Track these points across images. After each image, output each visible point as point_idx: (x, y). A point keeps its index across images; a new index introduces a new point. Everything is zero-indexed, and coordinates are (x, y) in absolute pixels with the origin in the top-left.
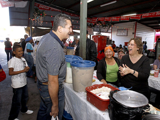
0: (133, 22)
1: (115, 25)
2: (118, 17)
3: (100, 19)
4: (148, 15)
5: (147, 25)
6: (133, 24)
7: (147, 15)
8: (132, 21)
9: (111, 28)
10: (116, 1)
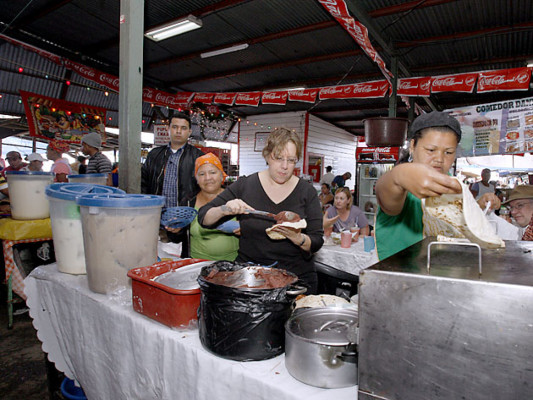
1: (248, 118)
2: (256, 95)
3: (199, 97)
4: (334, 92)
5: (334, 121)
6: (300, 119)
7: (332, 90)
8: (295, 110)
9: (236, 129)
10: (247, 45)
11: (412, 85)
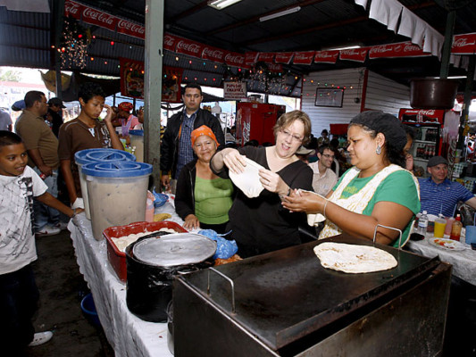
0: (358, 70)
1: (311, 74)
2: (310, 54)
3: (263, 57)
7: (382, 49)
9: (299, 85)
10: (299, 8)
11: (467, 42)
